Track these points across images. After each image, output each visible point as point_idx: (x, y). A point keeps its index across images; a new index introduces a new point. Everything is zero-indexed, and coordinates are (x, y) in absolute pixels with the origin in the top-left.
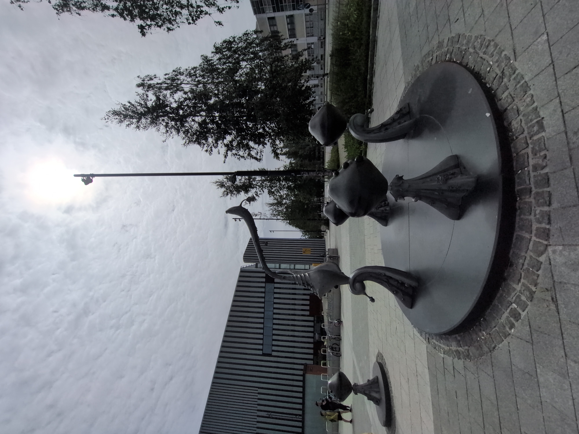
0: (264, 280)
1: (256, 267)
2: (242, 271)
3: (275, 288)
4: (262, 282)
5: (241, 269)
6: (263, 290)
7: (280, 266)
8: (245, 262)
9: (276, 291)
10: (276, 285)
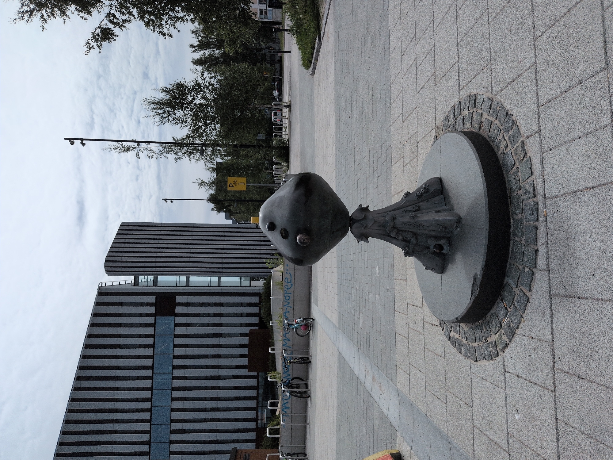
0: (152, 310)
1: (134, 285)
2: (102, 292)
3: (176, 325)
4: (148, 315)
5: (99, 288)
6: (150, 331)
7: (188, 279)
8: (109, 275)
9: (179, 330)
10: (179, 320)
